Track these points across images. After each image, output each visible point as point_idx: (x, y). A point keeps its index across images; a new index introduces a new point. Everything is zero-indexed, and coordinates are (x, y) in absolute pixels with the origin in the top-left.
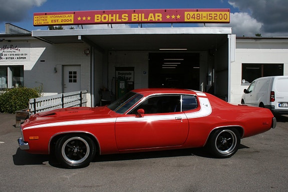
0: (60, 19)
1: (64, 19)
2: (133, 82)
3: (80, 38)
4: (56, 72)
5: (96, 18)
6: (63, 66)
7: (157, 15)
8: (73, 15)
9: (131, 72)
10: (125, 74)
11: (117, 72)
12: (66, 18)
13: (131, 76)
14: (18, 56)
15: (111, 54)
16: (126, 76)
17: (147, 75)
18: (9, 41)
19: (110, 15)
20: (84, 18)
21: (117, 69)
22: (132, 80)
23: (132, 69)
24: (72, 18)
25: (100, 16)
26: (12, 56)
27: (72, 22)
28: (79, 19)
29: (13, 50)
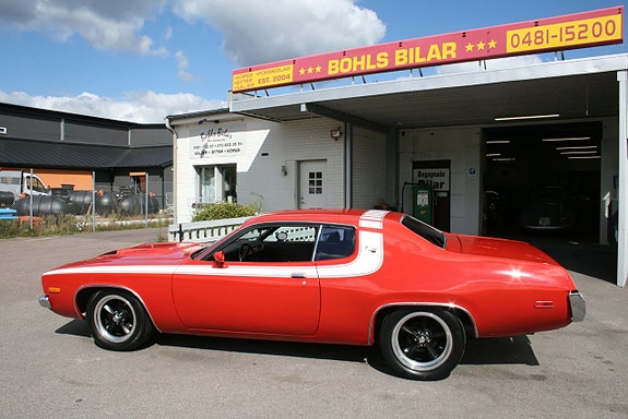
0: (271, 76)
1: (277, 74)
2: (449, 192)
3: (303, 108)
4: (286, 174)
5: (330, 67)
6: (299, 162)
7: (445, 46)
8: (292, 66)
9: (443, 170)
10: (432, 175)
11: (416, 171)
12: (281, 74)
13: (445, 179)
14: (229, 148)
15: (403, 133)
16: (435, 179)
17: (477, 176)
18: (217, 122)
19: (355, 58)
20: (310, 70)
21: (416, 165)
22: (446, 187)
23: (446, 164)
24: (291, 72)
25: (336, 62)
26: (220, 149)
27: (291, 80)
28: (302, 71)
29: (222, 137)
